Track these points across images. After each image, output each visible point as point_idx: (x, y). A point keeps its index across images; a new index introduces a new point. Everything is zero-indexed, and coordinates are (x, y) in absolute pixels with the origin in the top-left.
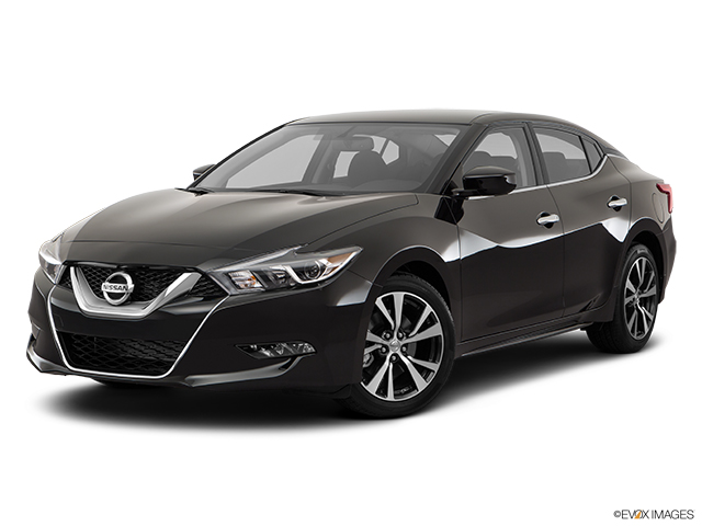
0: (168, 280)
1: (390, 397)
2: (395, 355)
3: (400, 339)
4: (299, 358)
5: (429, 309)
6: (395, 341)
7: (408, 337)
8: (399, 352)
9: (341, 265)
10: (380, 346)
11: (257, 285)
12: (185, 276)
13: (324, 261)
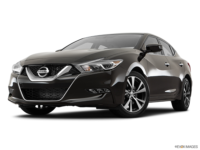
0: (61, 69)
1: (131, 111)
2: (132, 97)
3: (133, 92)
4: (105, 94)
5: (142, 83)
6: (132, 93)
7: (136, 91)
8: (133, 96)
9: (117, 64)
10: (128, 94)
11: (91, 70)
12: (67, 67)
13: (113, 63)
